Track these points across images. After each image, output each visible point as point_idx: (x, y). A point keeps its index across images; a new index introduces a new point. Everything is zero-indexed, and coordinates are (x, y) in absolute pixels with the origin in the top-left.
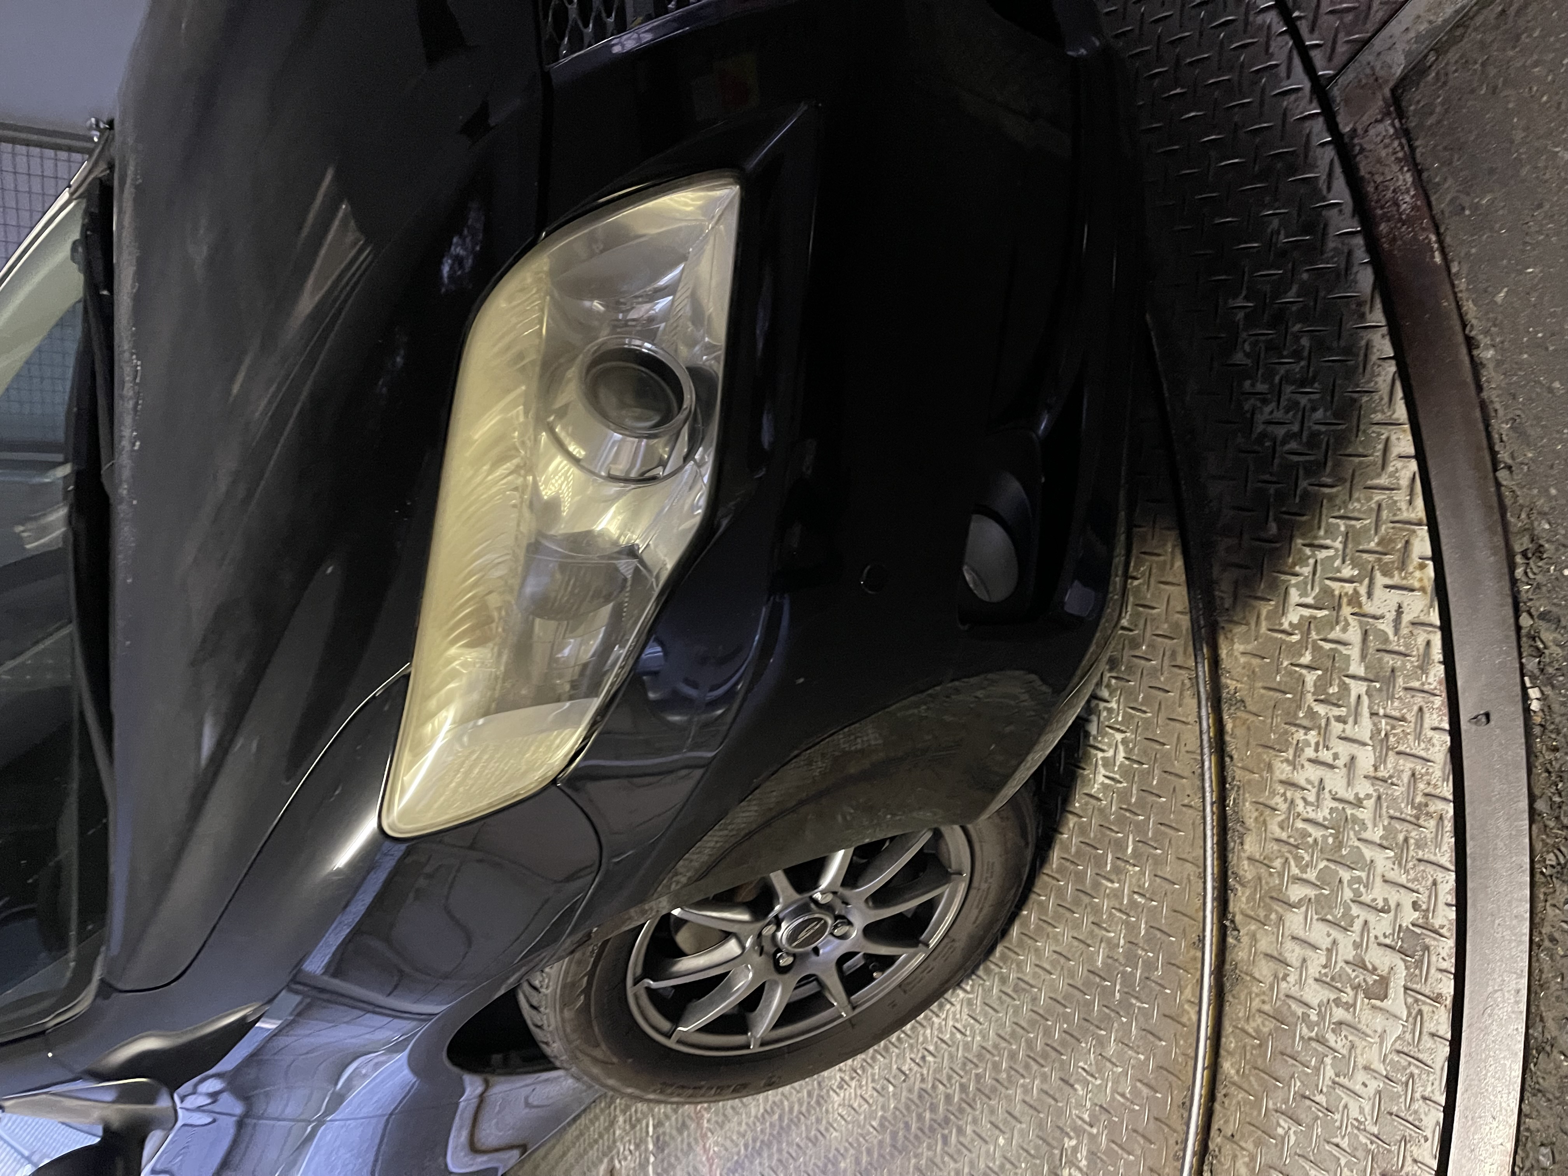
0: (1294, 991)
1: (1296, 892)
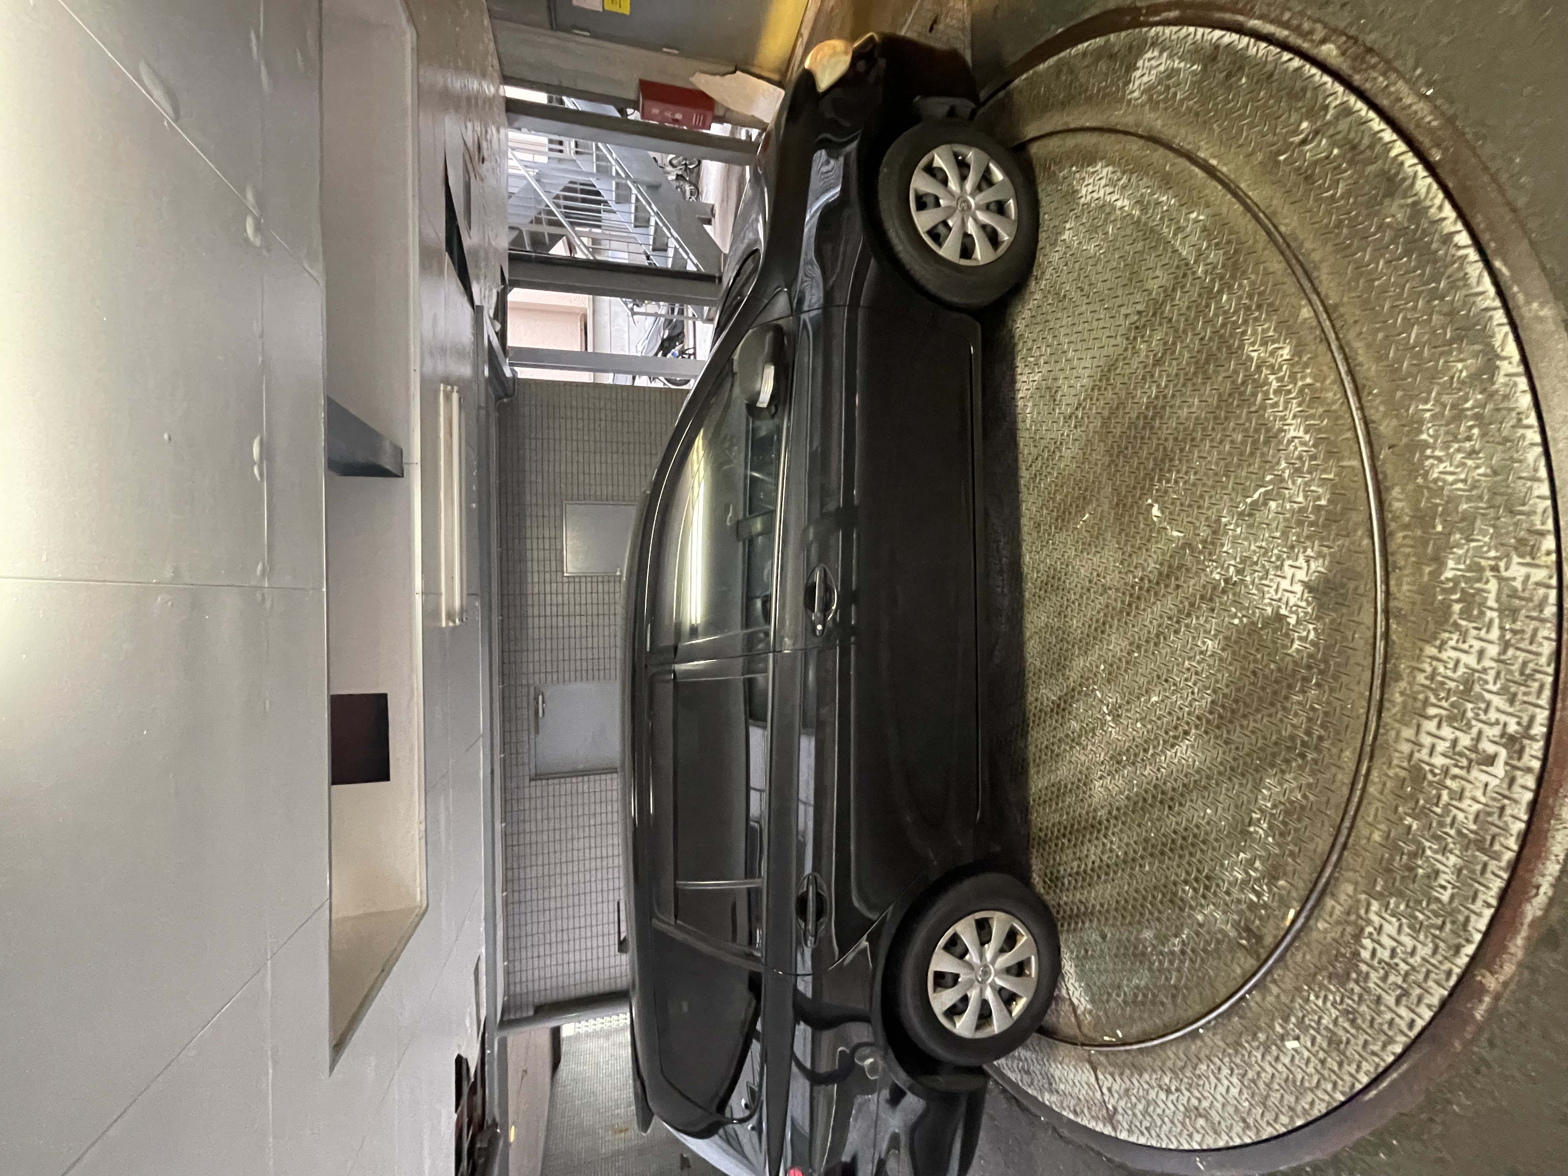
1: (1433, 712)
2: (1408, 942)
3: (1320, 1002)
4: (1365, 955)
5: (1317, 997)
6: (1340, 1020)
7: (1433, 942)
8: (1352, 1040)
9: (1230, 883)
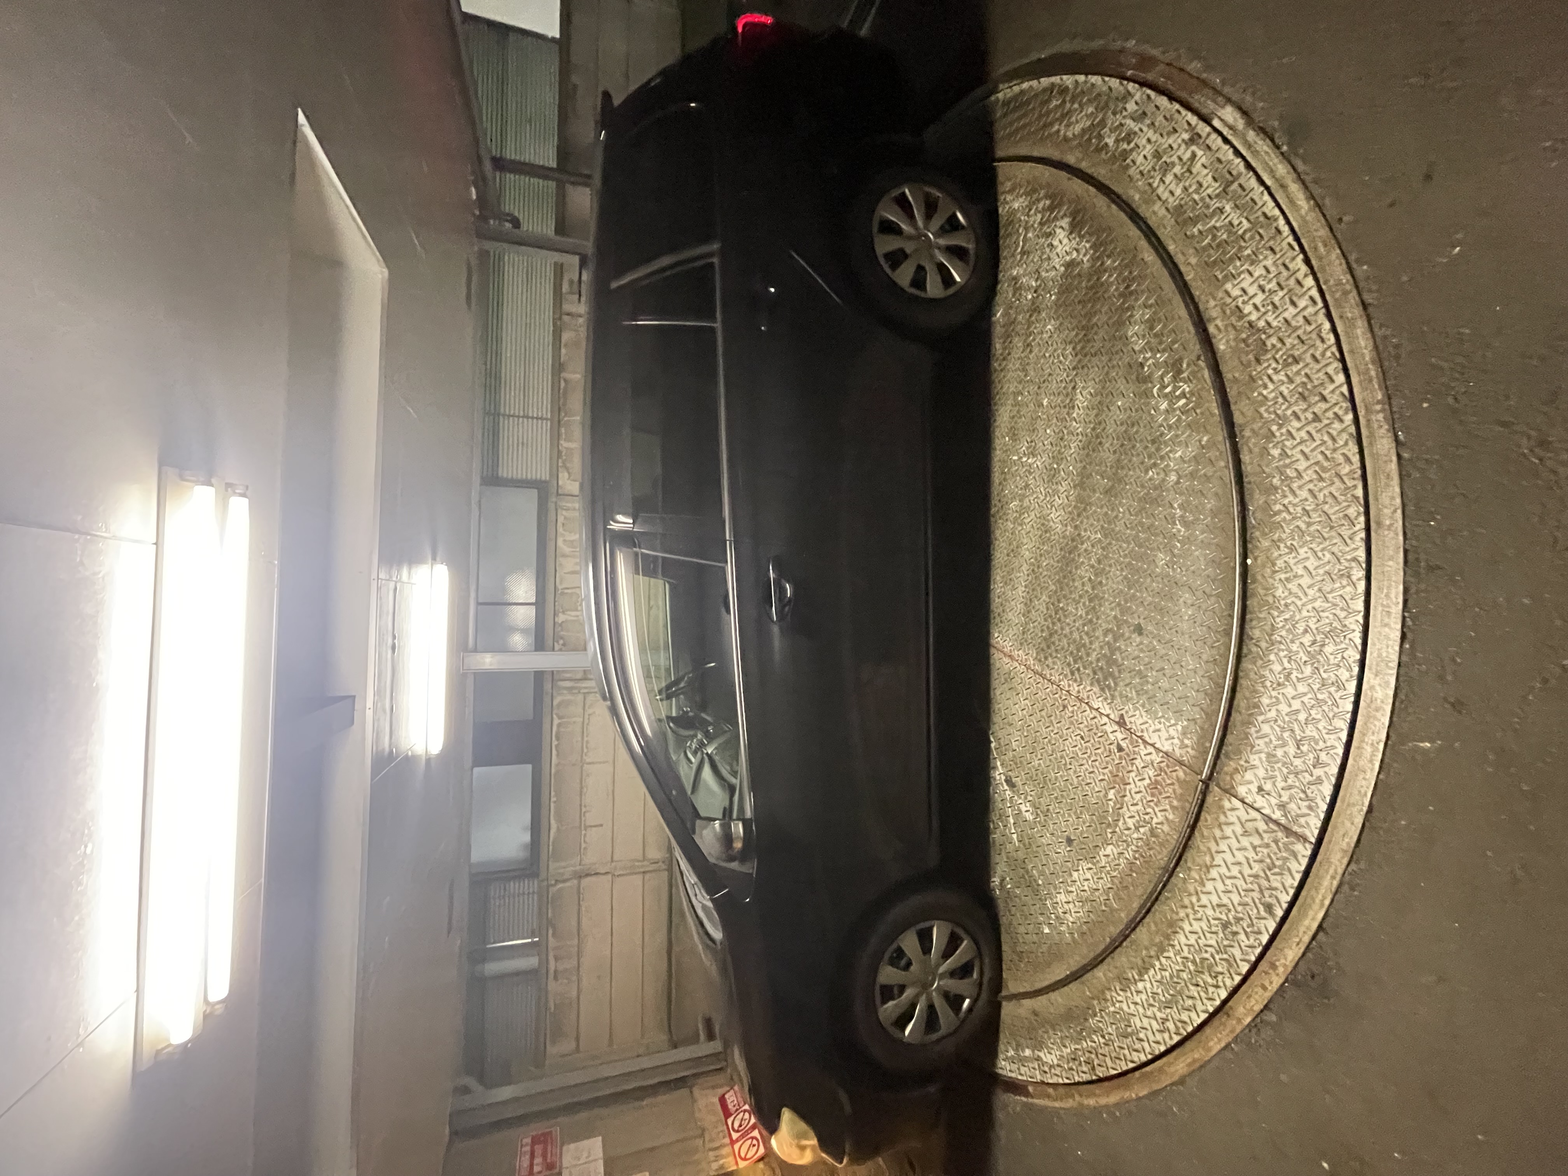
2: (1259, 271)
3: (1271, 386)
4: (1253, 317)
5: (1265, 387)
6: (1289, 373)
8: (1307, 370)
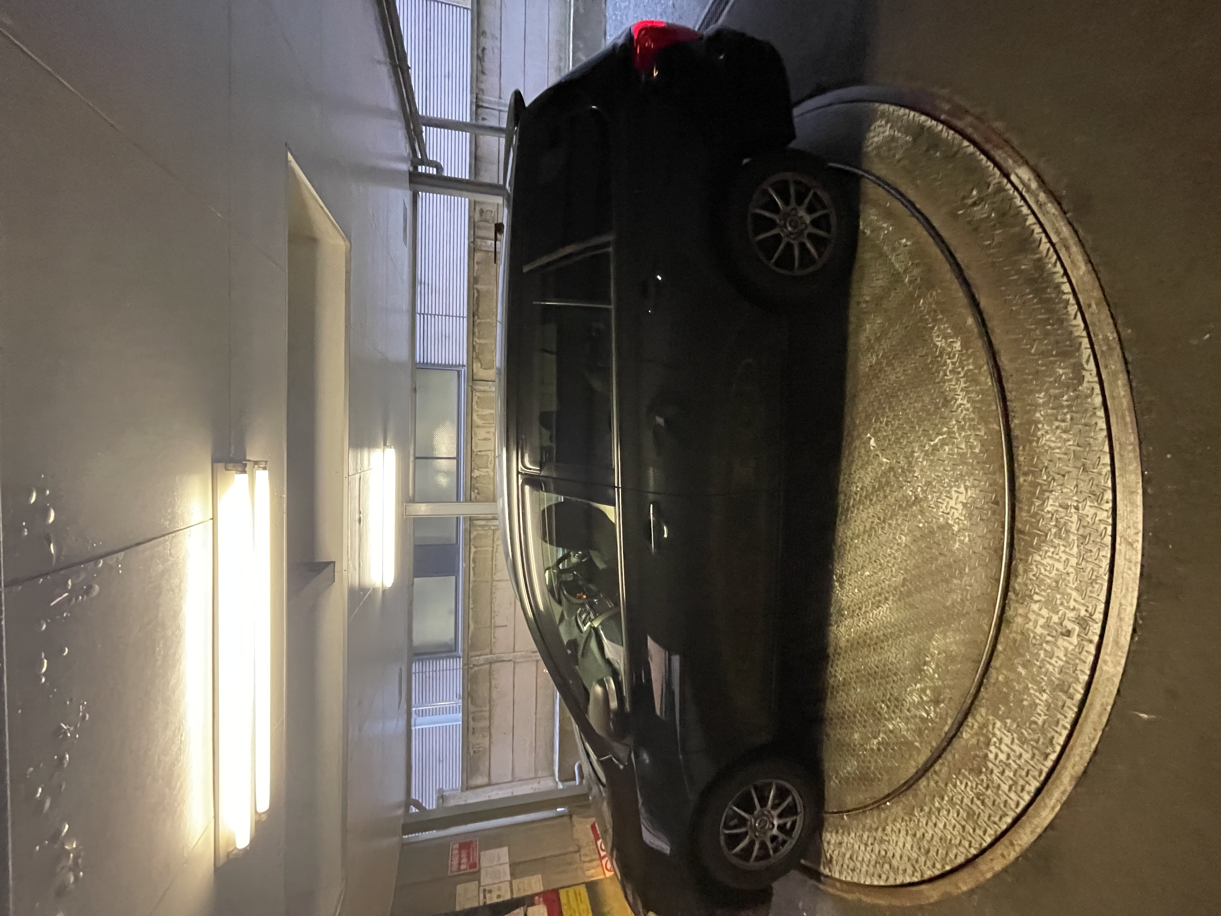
0: (1032, 628)
1: (1036, 597)
2: (1017, 749)
3: (963, 787)
4: (991, 756)
5: (961, 783)
6: (975, 799)
7: (1032, 750)
8: (982, 814)
9: (910, 703)
